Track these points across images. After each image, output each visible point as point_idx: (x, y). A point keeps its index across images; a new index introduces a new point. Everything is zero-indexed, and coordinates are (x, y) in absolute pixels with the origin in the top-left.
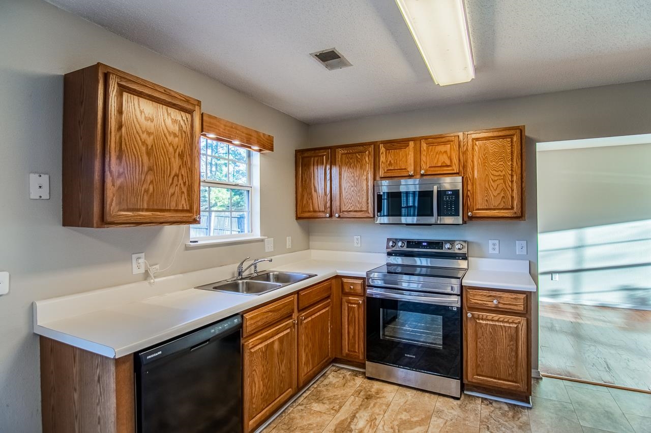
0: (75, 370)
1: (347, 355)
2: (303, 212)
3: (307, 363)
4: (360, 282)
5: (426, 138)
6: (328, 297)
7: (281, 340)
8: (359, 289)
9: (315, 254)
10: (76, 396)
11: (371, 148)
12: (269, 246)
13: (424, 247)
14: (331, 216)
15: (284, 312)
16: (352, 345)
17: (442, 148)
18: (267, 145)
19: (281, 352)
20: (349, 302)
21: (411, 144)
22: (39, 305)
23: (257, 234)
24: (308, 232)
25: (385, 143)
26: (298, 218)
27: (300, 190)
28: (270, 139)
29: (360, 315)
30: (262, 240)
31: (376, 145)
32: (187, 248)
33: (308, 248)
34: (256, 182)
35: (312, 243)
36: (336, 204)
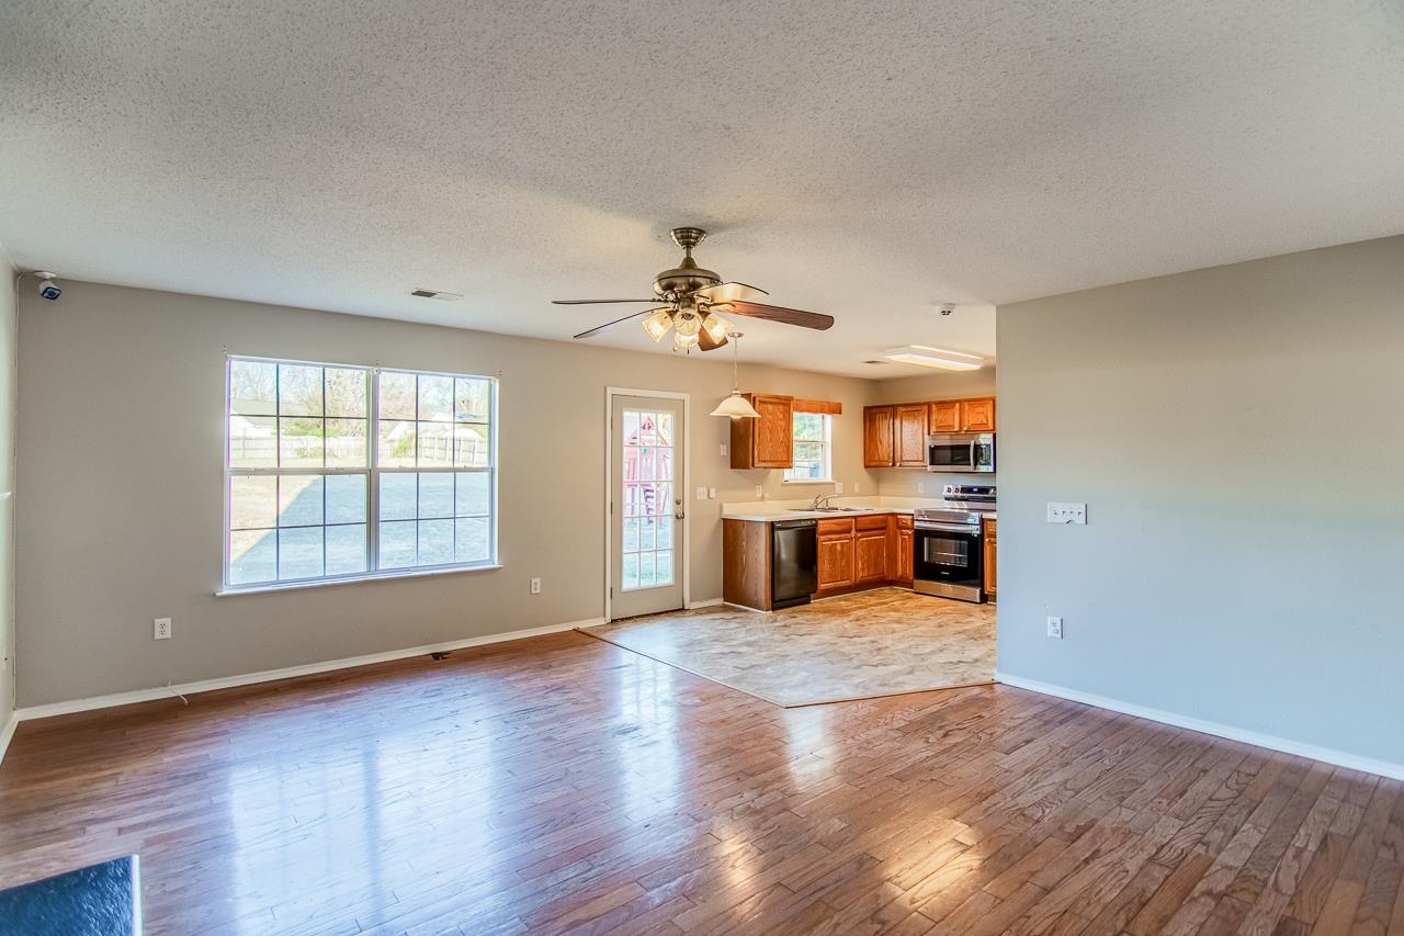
0: (744, 532)
1: (901, 576)
2: (870, 461)
3: (863, 569)
4: (910, 517)
5: (968, 400)
6: (884, 528)
7: (842, 545)
8: (909, 523)
9: (883, 499)
10: (744, 543)
11: (926, 408)
12: (839, 488)
13: (975, 493)
14: (894, 465)
15: (844, 527)
16: (904, 569)
17: (980, 410)
18: (836, 410)
19: (842, 553)
20: (902, 534)
21: (957, 405)
22: (725, 505)
23: (829, 479)
24: (878, 480)
25: (938, 403)
26: (866, 467)
27: (867, 442)
28: (839, 405)
29: (910, 544)
30: (833, 484)
31: (929, 404)
32: (782, 484)
33: (878, 495)
34: (828, 439)
35: (881, 490)
36: (898, 454)
